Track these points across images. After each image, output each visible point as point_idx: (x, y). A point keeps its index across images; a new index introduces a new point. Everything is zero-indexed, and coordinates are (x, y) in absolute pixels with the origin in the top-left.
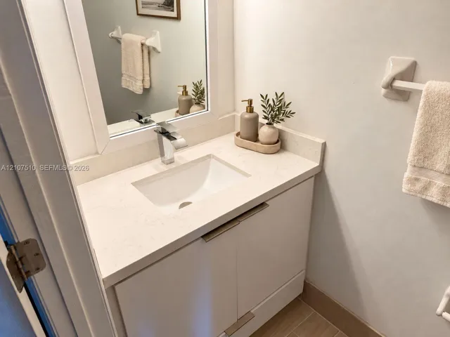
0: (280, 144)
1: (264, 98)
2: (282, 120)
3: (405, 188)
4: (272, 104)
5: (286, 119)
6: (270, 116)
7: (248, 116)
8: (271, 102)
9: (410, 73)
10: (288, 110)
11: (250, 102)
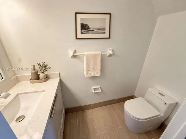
0: (47, 78)
1: (39, 64)
2: (47, 70)
3: (86, 76)
4: (42, 66)
5: (48, 70)
6: (42, 70)
7: (34, 72)
8: (42, 65)
9: (75, 52)
10: (48, 67)
11: (34, 66)
